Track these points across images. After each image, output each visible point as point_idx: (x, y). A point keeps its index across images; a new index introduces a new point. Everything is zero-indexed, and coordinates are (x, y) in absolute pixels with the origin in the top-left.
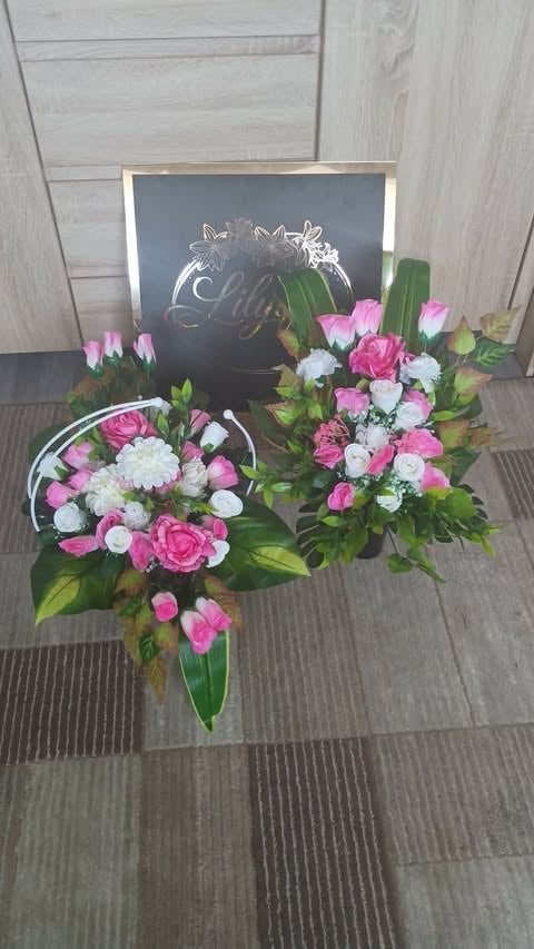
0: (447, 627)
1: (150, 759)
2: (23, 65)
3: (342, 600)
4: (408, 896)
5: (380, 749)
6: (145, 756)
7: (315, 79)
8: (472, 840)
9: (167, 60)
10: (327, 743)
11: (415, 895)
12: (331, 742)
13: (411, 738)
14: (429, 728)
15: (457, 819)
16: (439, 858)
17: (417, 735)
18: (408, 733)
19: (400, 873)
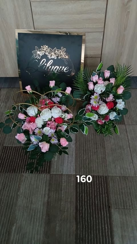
0: (130, 150)
1: (52, 176)
2: (31, 2)
3: (103, 141)
4: (114, 216)
5: (110, 179)
6: (51, 175)
7: (105, 7)
8: (132, 204)
9: (67, 1)
10: (96, 176)
11: (116, 216)
12: (98, 177)
13: (118, 177)
14: (123, 175)
15: (129, 199)
16: (123, 207)
17: (120, 177)
18: (118, 176)
19: (112, 210)
